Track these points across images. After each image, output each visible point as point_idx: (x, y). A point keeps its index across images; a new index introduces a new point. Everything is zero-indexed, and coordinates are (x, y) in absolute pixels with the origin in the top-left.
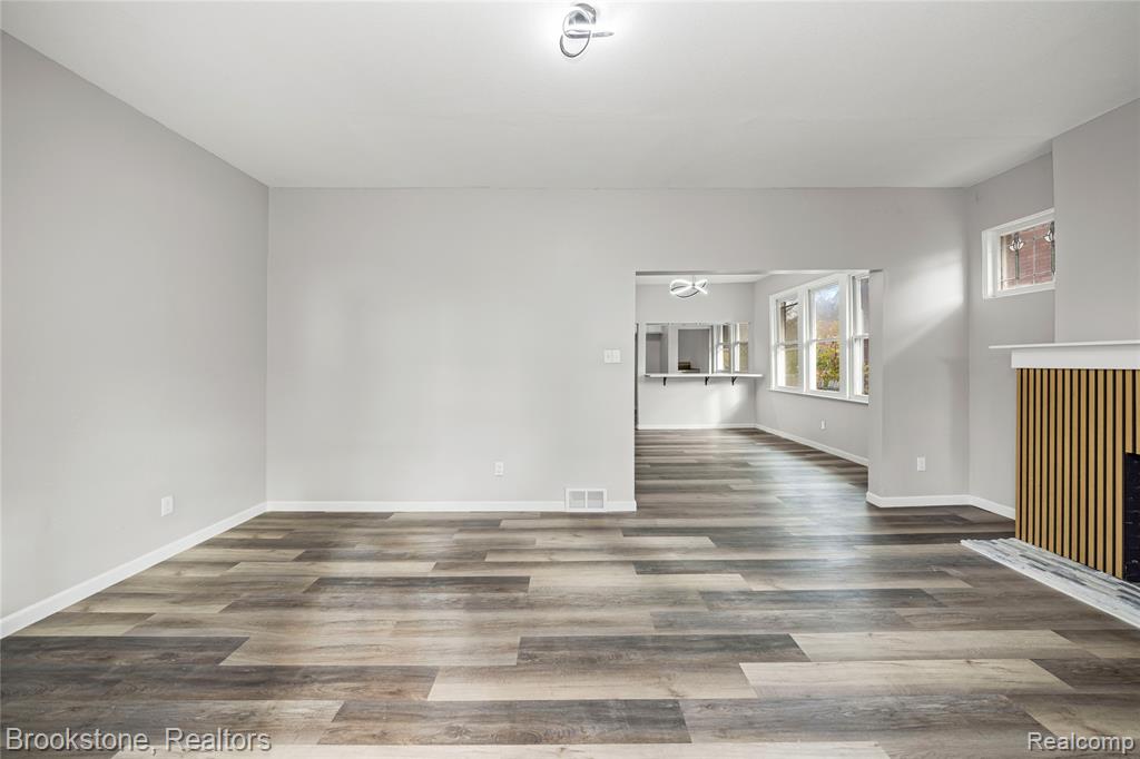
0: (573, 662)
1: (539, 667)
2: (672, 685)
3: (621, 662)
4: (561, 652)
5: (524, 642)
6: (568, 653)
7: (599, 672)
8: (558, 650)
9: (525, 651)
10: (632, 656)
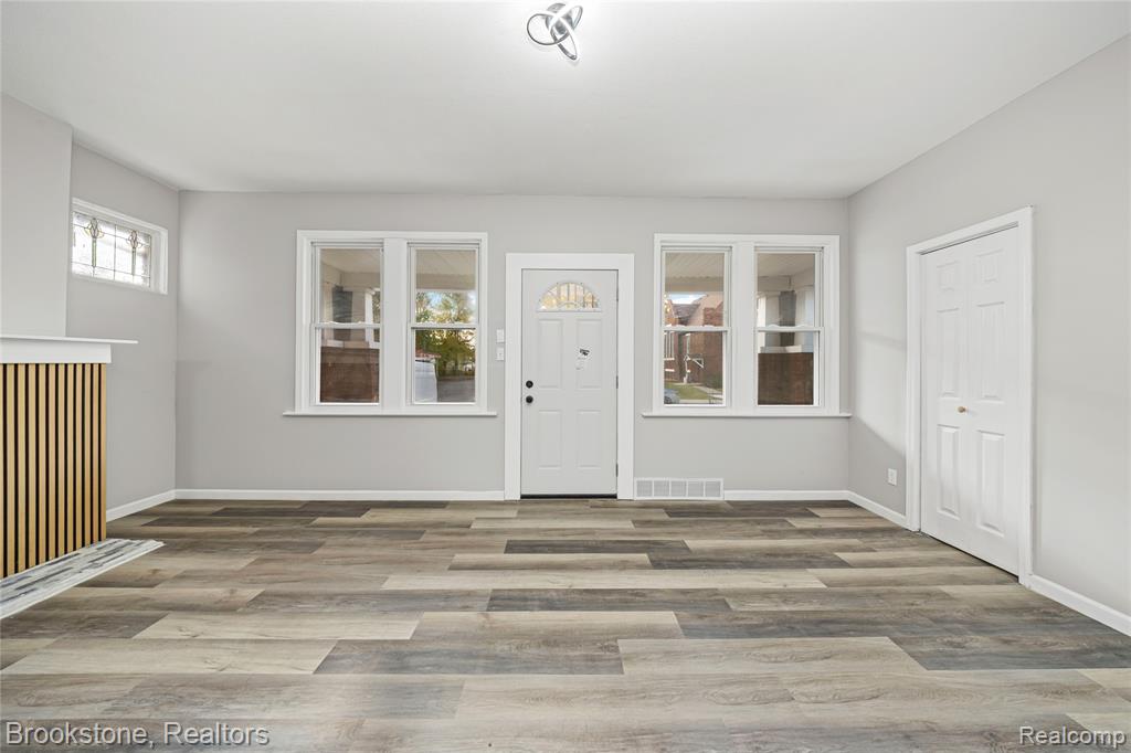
0: (564, 642)
1: (596, 637)
2: (484, 622)
3: (518, 642)
4: (577, 653)
5: (618, 668)
6: (571, 653)
7: (542, 632)
8: (581, 656)
9: (614, 655)
10: (506, 647)
